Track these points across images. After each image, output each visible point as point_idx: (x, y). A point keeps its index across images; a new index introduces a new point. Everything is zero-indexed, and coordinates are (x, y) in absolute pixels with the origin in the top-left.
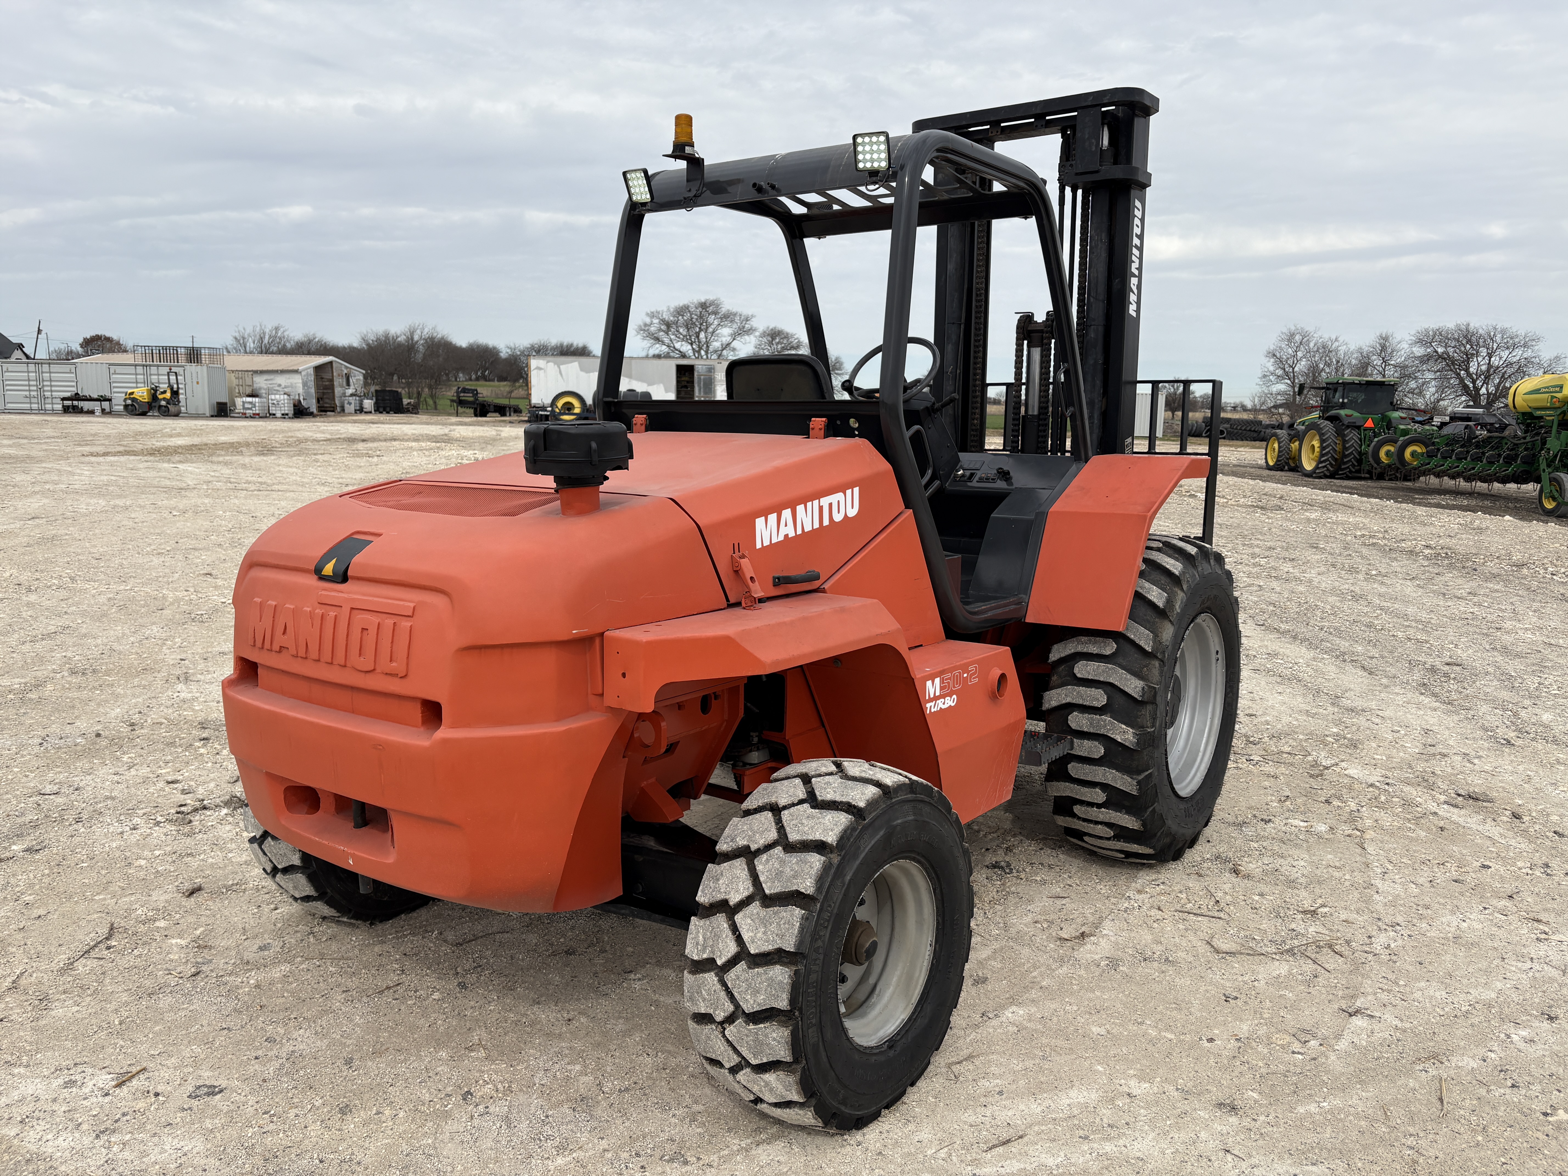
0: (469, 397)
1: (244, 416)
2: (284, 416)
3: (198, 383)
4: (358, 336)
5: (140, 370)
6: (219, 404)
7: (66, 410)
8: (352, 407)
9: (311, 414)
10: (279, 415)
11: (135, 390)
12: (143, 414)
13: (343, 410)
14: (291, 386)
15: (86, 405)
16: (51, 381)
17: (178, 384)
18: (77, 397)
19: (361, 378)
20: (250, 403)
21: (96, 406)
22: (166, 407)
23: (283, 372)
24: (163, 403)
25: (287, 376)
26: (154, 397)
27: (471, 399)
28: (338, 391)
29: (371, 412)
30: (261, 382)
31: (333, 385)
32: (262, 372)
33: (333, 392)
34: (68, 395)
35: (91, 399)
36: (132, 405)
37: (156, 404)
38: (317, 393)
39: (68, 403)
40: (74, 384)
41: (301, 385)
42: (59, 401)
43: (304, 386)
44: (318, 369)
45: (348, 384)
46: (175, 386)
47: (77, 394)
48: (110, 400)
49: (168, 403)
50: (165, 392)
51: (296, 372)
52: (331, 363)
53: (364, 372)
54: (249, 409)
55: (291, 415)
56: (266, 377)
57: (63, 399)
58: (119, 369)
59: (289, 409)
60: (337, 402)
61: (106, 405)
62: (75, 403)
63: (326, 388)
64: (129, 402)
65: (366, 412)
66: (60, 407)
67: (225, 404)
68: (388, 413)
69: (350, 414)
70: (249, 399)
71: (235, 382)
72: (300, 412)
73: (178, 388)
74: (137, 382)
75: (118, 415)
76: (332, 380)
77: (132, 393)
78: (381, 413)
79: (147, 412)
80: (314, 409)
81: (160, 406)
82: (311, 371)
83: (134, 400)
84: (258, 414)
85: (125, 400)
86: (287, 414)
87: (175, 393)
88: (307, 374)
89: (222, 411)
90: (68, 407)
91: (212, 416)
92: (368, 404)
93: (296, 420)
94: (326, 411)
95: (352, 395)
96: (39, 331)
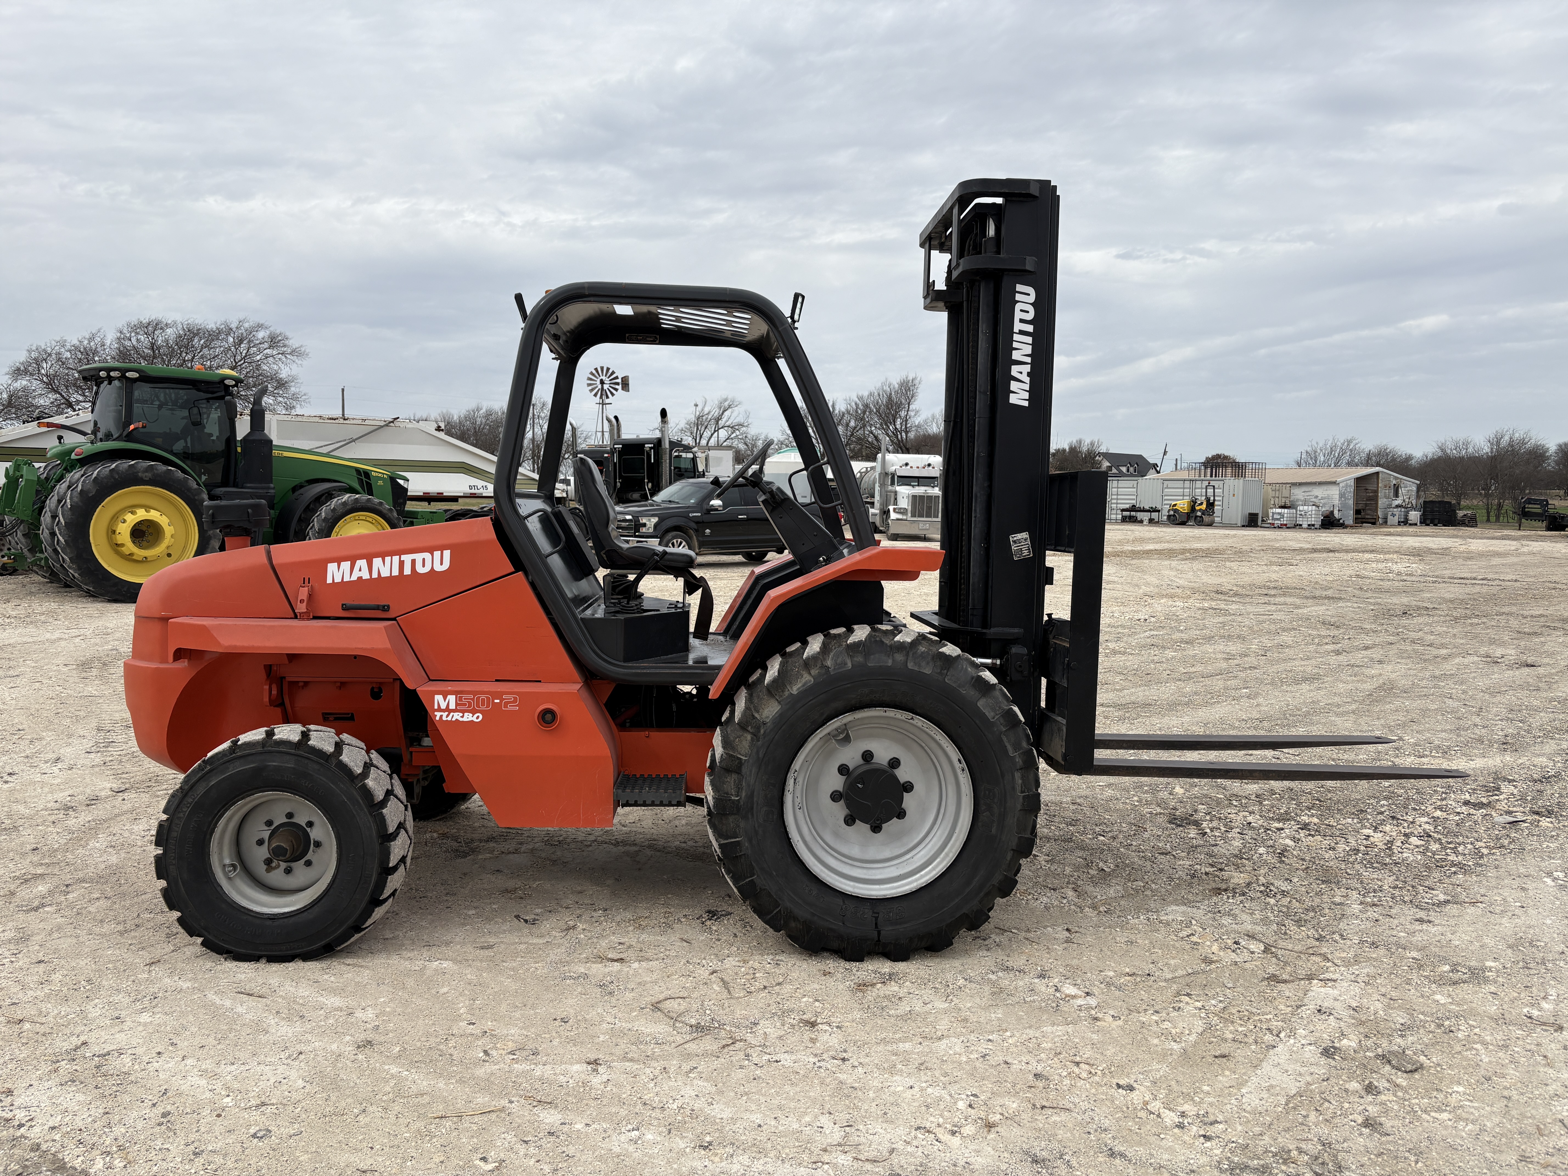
0: (1536, 509)
1: (1273, 527)
2: (1311, 527)
3: (1234, 495)
4: (1435, 445)
5: (1187, 484)
6: (1250, 514)
7: (1124, 520)
8: (1396, 518)
9: (1343, 526)
10: (1305, 526)
11: (1178, 502)
12: (1183, 524)
13: (1386, 522)
14: (1328, 497)
15: (1140, 515)
16: (1117, 495)
17: (1214, 496)
18: (1133, 508)
19: (1414, 488)
20: (1279, 514)
21: (1145, 516)
22: (1201, 517)
23: (1321, 484)
24: (1199, 514)
25: (1325, 487)
26: (1193, 509)
27: (1539, 511)
28: (1382, 502)
29: (1416, 524)
30: (1299, 494)
31: (1377, 496)
32: (1301, 484)
33: (1377, 504)
34: (1127, 506)
35: (1144, 510)
36: (1174, 516)
37: (1193, 515)
38: (1356, 503)
39: (1125, 513)
40: (1134, 497)
41: (1337, 497)
42: (1119, 512)
43: (1340, 497)
44: (1359, 481)
45: (1396, 495)
46: (1212, 498)
47: (1134, 506)
48: (1159, 511)
49: (1203, 514)
50: (1201, 504)
51: (1334, 483)
52: (1377, 473)
53: (1418, 482)
54: (1277, 519)
55: (1318, 526)
56: (1304, 489)
57: (1123, 510)
58: (1170, 484)
59: (1317, 520)
60: (1380, 513)
61: (1155, 515)
62: (1133, 513)
63: (1369, 498)
64: (1172, 513)
65: (1410, 525)
66: (1120, 517)
67: (1257, 515)
68: (1436, 525)
69: (1392, 526)
70: (1279, 510)
71: (1272, 494)
72: (1329, 522)
73: (1214, 500)
74: (1183, 495)
75: (1164, 524)
76: (1376, 492)
77: (1175, 505)
78: (1428, 525)
79: (1187, 522)
80: (1350, 521)
81: (1196, 517)
82: (1352, 483)
83: (1176, 511)
84: (1286, 525)
85: (1169, 511)
86: (1313, 525)
87: (1211, 505)
88: (1347, 486)
89: (1252, 521)
90: (1126, 517)
91: (1243, 526)
92: (1414, 516)
93: (1322, 530)
94: (1363, 523)
95: (1397, 506)
96: (1165, 453)
